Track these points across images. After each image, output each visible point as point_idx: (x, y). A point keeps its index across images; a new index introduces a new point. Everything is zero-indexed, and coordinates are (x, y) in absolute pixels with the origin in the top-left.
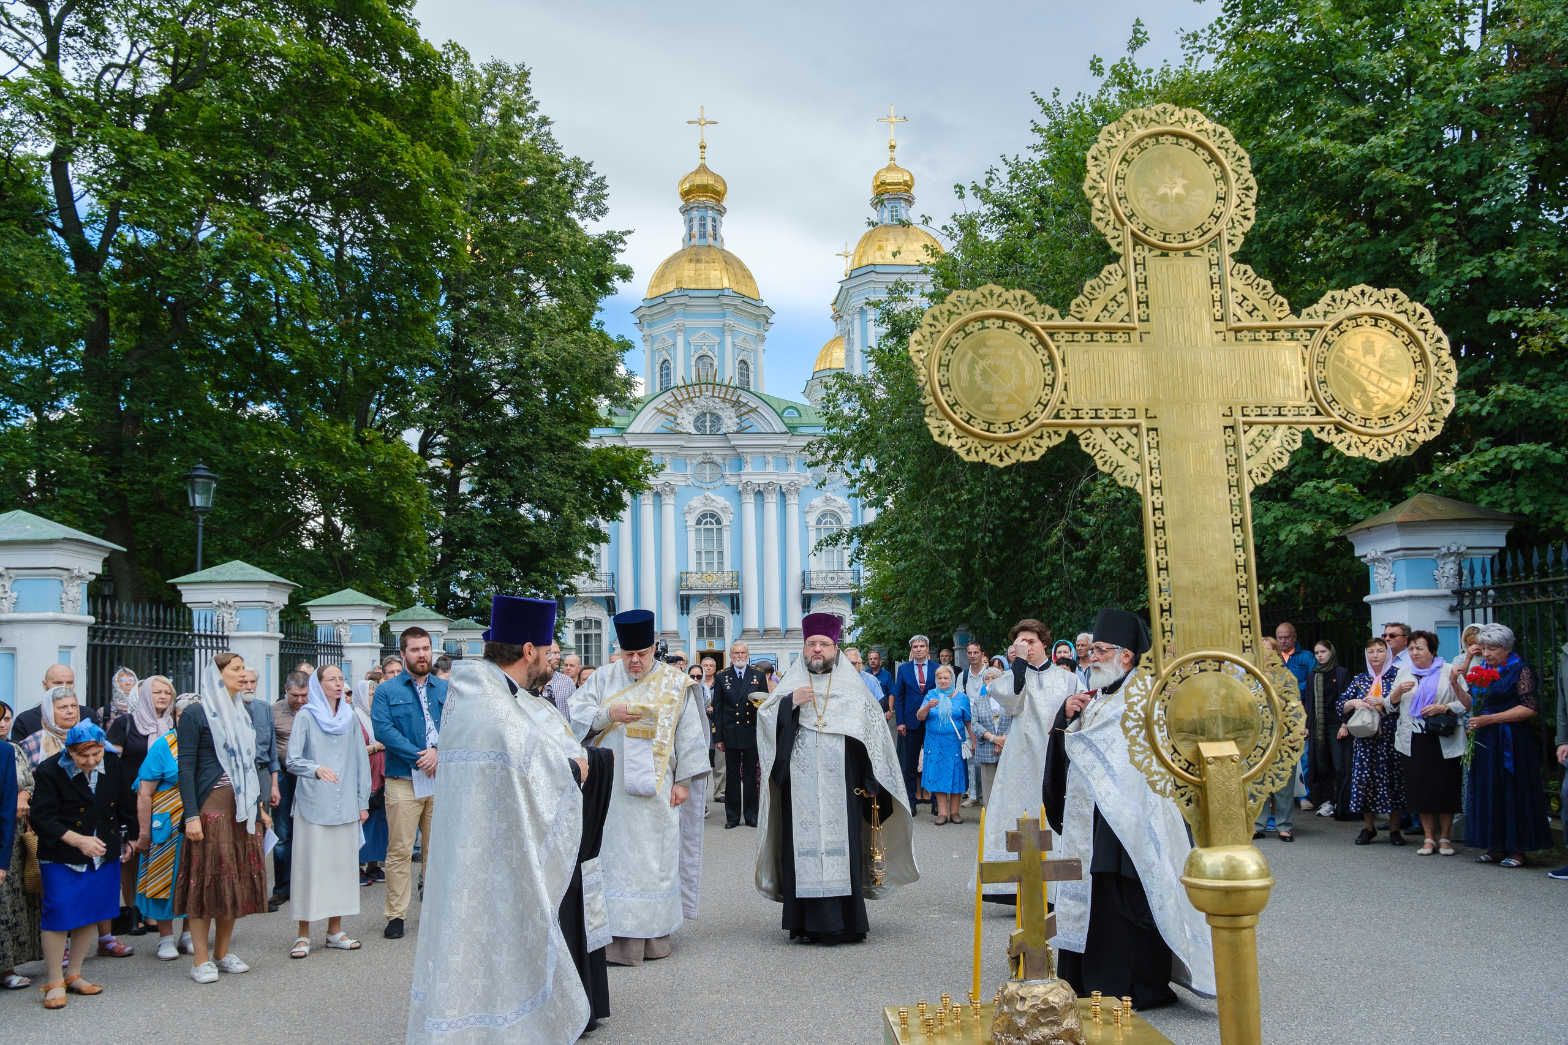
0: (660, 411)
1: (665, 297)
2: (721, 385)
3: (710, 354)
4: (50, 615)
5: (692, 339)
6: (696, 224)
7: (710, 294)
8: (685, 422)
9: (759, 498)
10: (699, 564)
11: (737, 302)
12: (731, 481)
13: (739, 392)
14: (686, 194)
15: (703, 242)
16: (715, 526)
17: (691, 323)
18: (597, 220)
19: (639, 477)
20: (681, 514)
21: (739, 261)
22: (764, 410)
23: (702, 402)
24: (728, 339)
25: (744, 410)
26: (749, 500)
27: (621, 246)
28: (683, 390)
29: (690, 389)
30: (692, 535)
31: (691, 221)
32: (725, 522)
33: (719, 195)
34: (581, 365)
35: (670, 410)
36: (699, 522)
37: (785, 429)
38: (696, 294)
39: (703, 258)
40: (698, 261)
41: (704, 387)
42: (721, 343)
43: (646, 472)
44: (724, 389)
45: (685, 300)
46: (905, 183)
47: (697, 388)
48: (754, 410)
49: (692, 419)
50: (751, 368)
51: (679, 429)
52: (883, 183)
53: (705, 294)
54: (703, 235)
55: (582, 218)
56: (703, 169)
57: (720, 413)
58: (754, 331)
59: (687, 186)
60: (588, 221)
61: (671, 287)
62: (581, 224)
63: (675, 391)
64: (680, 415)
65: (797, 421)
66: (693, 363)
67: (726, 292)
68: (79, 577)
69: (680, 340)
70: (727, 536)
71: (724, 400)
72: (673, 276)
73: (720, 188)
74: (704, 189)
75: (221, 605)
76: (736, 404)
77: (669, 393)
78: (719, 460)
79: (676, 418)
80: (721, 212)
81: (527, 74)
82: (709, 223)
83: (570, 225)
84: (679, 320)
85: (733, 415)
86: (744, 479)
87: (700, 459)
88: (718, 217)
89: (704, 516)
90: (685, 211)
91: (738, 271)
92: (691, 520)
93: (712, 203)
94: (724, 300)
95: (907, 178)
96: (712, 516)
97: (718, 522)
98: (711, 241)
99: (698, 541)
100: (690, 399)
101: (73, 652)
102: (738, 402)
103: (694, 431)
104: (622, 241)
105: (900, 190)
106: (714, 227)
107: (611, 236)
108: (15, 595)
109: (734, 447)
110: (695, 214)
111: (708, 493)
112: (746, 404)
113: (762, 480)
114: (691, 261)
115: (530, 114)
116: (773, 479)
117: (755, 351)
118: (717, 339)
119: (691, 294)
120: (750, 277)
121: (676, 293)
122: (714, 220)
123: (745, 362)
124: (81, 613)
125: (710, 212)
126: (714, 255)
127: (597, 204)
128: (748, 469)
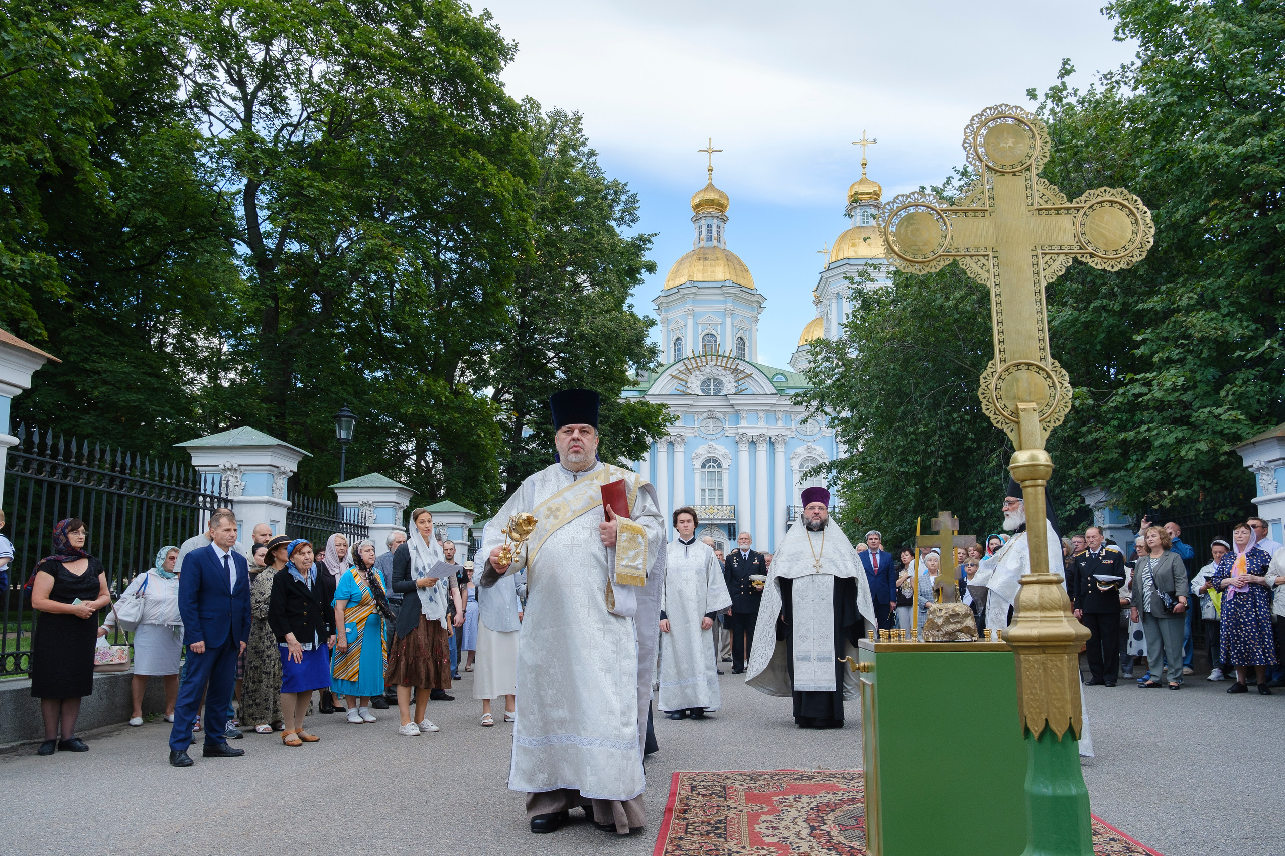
0: (674, 377)
1: (679, 288)
2: (723, 356)
3: (714, 332)
4: (266, 498)
5: (700, 321)
6: (704, 229)
7: (715, 285)
8: (693, 386)
9: (753, 446)
10: (703, 499)
11: (737, 291)
12: (731, 433)
13: (737, 361)
14: (697, 207)
15: (710, 244)
16: (717, 469)
17: (698, 308)
18: (630, 226)
19: (659, 425)
20: (689, 460)
21: (738, 259)
22: (757, 375)
23: (708, 370)
24: (729, 321)
25: (741, 376)
26: (744, 448)
27: (648, 246)
28: (693, 361)
29: (698, 360)
30: (697, 476)
31: (700, 228)
32: (725, 466)
33: (721, 207)
34: (617, 337)
35: (682, 376)
36: (703, 466)
37: (774, 391)
38: (703, 285)
39: (709, 256)
40: (705, 259)
41: (709, 358)
42: (723, 324)
43: (665, 421)
44: (725, 360)
45: (694, 290)
46: (875, 193)
47: (703, 359)
48: (750, 376)
49: (699, 383)
50: (747, 343)
51: (689, 391)
52: (856, 194)
53: (711, 285)
54: (710, 239)
55: (619, 225)
56: (710, 187)
57: (722, 378)
58: (749, 314)
59: (697, 201)
60: (624, 227)
61: (683, 280)
62: (618, 230)
63: (686, 362)
64: (689, 381)
65: (784, 385)
66: (700, 340)
67: (728, 283)
68: (284, 473)
69: (690, 321)
70: (726, 477)
71: (725, 368)
72: (686, 271)
73: (724, 201)
74: (711, 203)
75: (365, 504)
76: (735, 371)
77: (681, 363)
78: (721, 416)
79: (686, 382)
80: (724, 221)
81: (580, 118)
82: (714, 229)
83: (610, 230)
84: (689, 306)
85: (732, 380)
86: (741, 431)
87: (705, 415)
88: (722, 224)
89: (708, 461)
90: (696, 220)
91: (738, 267)
92: (698, 464)
93: (718, 213)
94: (726, 289)
95: (876, 189)
96: (715, 461)
97: (719, 466)
98: (715, 243)
99: (702, 480)
100: (698, 368)
101: (278, 525)
102: (736, 369)
103: (700, 393)
104: (649, 241)
105: (871, 199)
106: (718, 232)
107: (641, 238)
108: (243, 483)
109: (732, 406)
110: (703, 222)
111: (711, 443)
112: (743, 371)
113: (755, 432)
114: (700, 259)
115: (581, 148)
116: (765, 431)
117: (750, 330)
118: (720, 321)
119: (700, 285)
120: (747, 271)
121: (688, 285)
122: (718, 227)
123: (742, 339)
124: (283, 499)
125: (715, 221)
126: (719, 254)
127: (630, 214)
128: (744, 423)
